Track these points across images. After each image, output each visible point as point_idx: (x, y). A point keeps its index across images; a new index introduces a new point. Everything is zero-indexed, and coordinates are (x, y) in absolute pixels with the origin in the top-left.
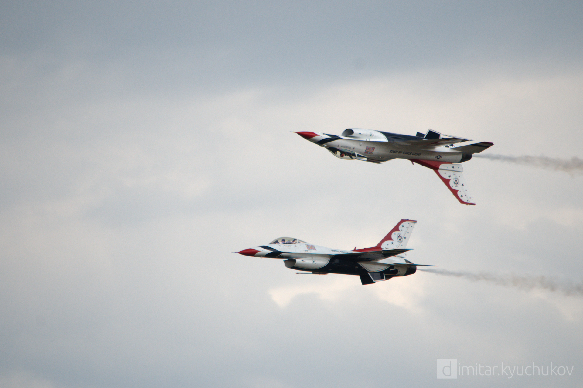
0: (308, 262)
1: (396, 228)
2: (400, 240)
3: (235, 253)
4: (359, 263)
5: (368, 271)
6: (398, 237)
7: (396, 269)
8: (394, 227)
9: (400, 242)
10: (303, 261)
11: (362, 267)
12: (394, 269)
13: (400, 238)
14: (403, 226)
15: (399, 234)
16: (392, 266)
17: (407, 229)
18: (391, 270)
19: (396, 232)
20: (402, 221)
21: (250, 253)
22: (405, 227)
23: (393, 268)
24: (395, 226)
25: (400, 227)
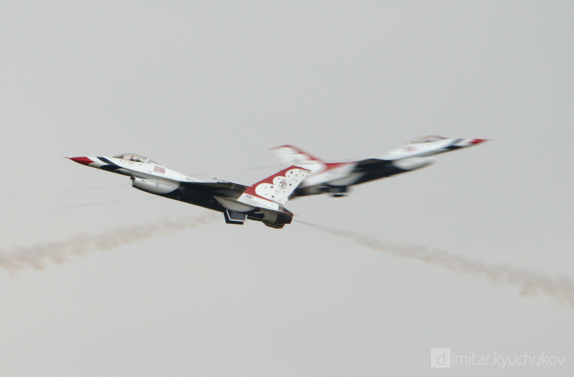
0: (149, 183)
1: (282, 173)
2: (283, 186)
3: (66, 158)
4: (215, 197)
5: (227, 208)
6: (282, 182)
7: (262, 213)
8: (280, 171)
9: (281, 188)
10: (143, 181)
11: (218, 202)
12: (260, 213)
13: (283, 184)
14: (292, 172)
15: (284, 179)
16: (258, 209)
17: (296, 176)
18: (256, 213)
19: (281, 178)
20: (293, 167)
21: (85, 161)
22: (294, 174)
23: (259, 211)
24: (282, 171)
25: (288, 173)
